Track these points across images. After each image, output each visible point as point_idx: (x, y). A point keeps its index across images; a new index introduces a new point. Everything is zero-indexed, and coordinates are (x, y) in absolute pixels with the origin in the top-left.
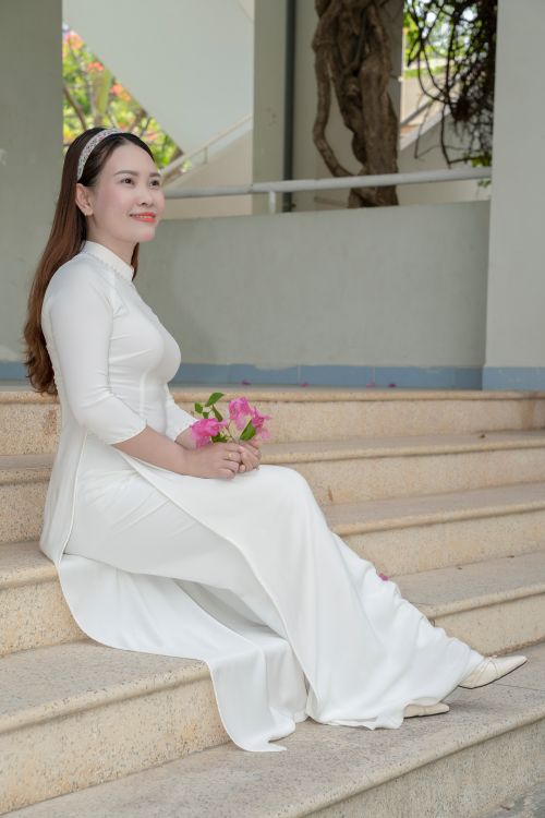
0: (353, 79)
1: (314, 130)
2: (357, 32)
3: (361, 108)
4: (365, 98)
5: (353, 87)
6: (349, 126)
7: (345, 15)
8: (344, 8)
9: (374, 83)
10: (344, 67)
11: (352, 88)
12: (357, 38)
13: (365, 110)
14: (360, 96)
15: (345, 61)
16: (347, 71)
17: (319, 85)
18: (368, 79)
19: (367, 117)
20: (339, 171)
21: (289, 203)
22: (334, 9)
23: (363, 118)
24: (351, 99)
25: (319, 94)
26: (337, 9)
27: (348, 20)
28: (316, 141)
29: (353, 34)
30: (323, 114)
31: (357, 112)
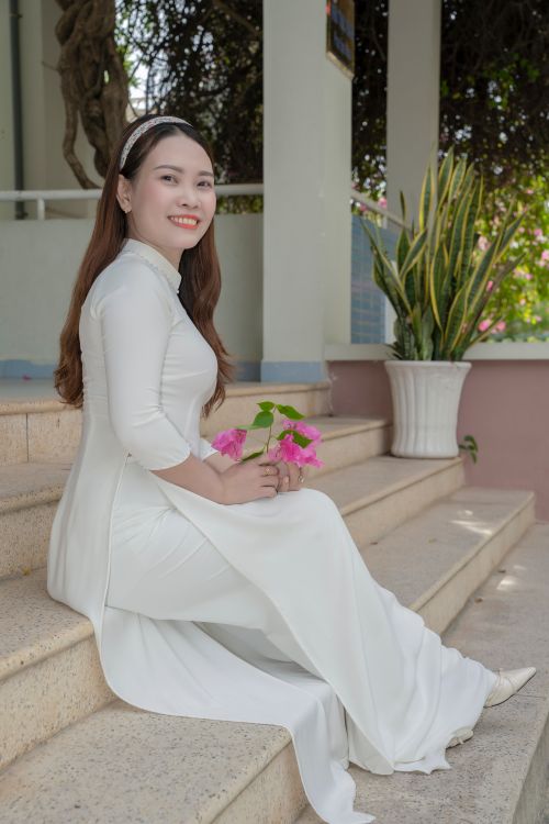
0: (95, 102)
1: (64, 145)
2: (97, 59)
3: (104, 129)
4: (108, 119)
5: (97, 108)
6: (93, 143)
7: (86, 43)
8: (85, 37)
9: (116, 107)
10: (86, 90)
11: (95, 110)
12: (98, 65)
13: (108, 130)
14: (103, 118)
15: (87, 85)
16: (90, 94)
17: (66, 106)
18: (110, 103)
19: (111, 137)
20: (88, 184)
21: (22, 211)
22: (76, 37)
23: (106, 137)
24: (93, 120)
25: (68, 114)
26: (80, 37)
27: (89, 48)
28: (66, 156)
29: (94, 62)
30: (72, 132)
31: (100, 132)
